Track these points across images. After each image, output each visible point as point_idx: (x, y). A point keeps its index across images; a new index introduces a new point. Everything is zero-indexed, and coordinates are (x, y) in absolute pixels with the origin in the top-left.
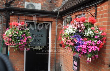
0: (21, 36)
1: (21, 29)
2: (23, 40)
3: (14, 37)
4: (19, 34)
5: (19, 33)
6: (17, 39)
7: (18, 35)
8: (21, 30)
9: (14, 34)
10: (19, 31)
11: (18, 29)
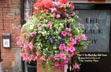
0: (60, 34)
1: (59, 16)
2: (66, 44)
3: (42, 37)
4: (54, 29)
5: (55, 26)
6: (51, 44)
7: (52, 31)
8: (60, 18)
9: (40, 28)
10: (56, 21)
11: (52, 16)
